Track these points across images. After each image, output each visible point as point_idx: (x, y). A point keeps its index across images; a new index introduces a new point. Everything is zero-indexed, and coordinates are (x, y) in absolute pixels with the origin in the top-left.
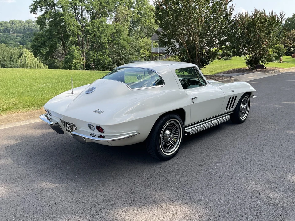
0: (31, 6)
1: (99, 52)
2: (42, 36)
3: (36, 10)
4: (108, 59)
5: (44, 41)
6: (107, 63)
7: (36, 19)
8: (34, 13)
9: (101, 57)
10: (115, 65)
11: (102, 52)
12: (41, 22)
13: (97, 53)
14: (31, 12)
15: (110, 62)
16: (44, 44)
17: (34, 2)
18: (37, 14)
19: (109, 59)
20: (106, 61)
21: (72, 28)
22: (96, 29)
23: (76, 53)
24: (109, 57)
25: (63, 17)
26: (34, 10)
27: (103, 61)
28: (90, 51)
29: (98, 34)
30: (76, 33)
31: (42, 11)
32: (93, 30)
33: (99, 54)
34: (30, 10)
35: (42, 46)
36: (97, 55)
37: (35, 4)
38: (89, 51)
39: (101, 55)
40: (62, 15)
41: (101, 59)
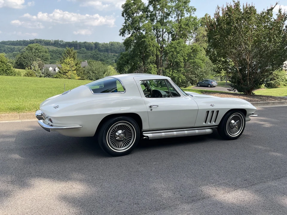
0: (120, 30)
1: (174, 71)
2: (127, 55)
3: (124, 33)
4: (182, 77)
5: (128, 60)
6: (181, 81)
7: (123, 41)
8: (123, 36)
9: (176, 75)
10: (189, 83)
11: (178, 71)
12: (127, 43)
13: (173, 71)
14: (120, 35)
15: (184, 80)
16: (127, 62)
17: (123, 27)
18: (125, 36)
19: (183, 77)
20: (180, 79)
21: (151, 48)
22: (173, 49)
23: (153, 71)
24: (184, 75)
25: (145, 39)
26: (123, 33)
27: (177, 79)
28: (166, 69)
29: (175, 53)
30: (155, 53)
31: (129, 34)
32: (170, 50)
33: (174, 72)
34: (120, 33)
35: (126, 63)
36: (172, 72)
37: (124, 28)
38: (165, 69)
39: (176, 73)
40: (144, 37)
41: (176, 77)
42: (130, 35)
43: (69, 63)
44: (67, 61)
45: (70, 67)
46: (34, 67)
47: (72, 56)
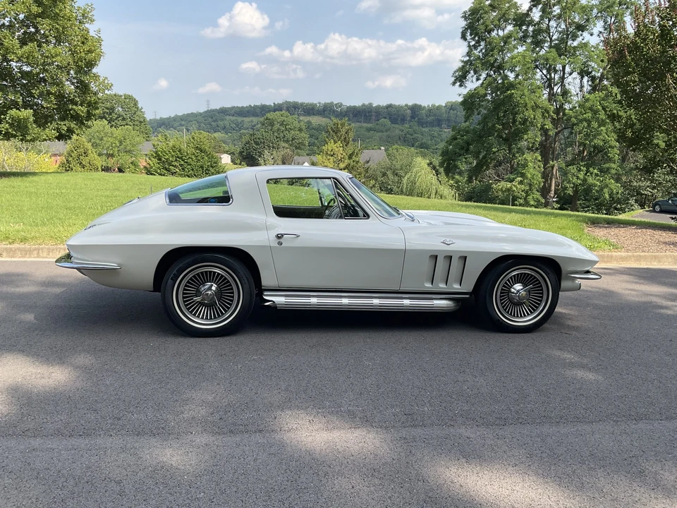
0: (455, 72)
1: (591, 169)
2: (467, 132)
3: (465, 78)
4: (613, 187)
5: (468, 144)
6: (607, 196)
7: (460, 99)
8: (461, 86)
9: (595, 181)
10: (632, 201)
11: (601, 171)
12: (470, 103)
13: (587, 171)
14: (454, 84)
15: (618, 193)
16: (465, 149)
17: (462, 64)
18: (466, 87)
19: (615, 187)
20: (606, 190)
21: (529, 114)
22: (589, 115)
23: (531, 170)
24: (618, 180)
25: (513, 91)
26: (461, 78)
27: (597, 191)
28: (570, 165)
29: (595, 125)
30: (539, 125)
31: (478, 79)
32: (581, 117)
33: (591, 174)
34: (453, 79)
35: (462, 152)
36: (586, 174)
37: (463, 66)
38: (567, 166)
39: (597, 175)
40: (512, 86)
41: (595, 185)
42: (480, 82)
43: (332, 153)
44: (330, 149)
45: (334, 162)
46: (265, 161)
47: (343, 138)
